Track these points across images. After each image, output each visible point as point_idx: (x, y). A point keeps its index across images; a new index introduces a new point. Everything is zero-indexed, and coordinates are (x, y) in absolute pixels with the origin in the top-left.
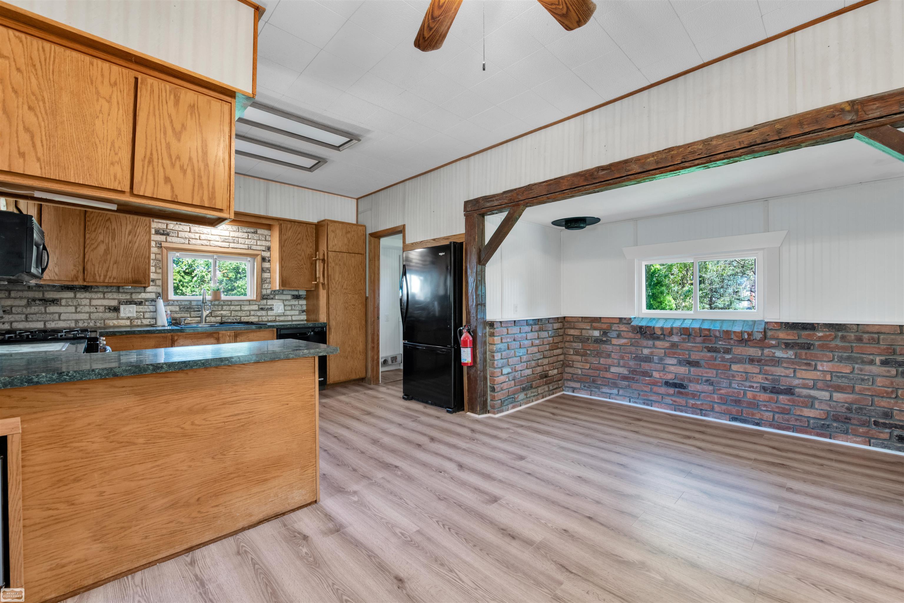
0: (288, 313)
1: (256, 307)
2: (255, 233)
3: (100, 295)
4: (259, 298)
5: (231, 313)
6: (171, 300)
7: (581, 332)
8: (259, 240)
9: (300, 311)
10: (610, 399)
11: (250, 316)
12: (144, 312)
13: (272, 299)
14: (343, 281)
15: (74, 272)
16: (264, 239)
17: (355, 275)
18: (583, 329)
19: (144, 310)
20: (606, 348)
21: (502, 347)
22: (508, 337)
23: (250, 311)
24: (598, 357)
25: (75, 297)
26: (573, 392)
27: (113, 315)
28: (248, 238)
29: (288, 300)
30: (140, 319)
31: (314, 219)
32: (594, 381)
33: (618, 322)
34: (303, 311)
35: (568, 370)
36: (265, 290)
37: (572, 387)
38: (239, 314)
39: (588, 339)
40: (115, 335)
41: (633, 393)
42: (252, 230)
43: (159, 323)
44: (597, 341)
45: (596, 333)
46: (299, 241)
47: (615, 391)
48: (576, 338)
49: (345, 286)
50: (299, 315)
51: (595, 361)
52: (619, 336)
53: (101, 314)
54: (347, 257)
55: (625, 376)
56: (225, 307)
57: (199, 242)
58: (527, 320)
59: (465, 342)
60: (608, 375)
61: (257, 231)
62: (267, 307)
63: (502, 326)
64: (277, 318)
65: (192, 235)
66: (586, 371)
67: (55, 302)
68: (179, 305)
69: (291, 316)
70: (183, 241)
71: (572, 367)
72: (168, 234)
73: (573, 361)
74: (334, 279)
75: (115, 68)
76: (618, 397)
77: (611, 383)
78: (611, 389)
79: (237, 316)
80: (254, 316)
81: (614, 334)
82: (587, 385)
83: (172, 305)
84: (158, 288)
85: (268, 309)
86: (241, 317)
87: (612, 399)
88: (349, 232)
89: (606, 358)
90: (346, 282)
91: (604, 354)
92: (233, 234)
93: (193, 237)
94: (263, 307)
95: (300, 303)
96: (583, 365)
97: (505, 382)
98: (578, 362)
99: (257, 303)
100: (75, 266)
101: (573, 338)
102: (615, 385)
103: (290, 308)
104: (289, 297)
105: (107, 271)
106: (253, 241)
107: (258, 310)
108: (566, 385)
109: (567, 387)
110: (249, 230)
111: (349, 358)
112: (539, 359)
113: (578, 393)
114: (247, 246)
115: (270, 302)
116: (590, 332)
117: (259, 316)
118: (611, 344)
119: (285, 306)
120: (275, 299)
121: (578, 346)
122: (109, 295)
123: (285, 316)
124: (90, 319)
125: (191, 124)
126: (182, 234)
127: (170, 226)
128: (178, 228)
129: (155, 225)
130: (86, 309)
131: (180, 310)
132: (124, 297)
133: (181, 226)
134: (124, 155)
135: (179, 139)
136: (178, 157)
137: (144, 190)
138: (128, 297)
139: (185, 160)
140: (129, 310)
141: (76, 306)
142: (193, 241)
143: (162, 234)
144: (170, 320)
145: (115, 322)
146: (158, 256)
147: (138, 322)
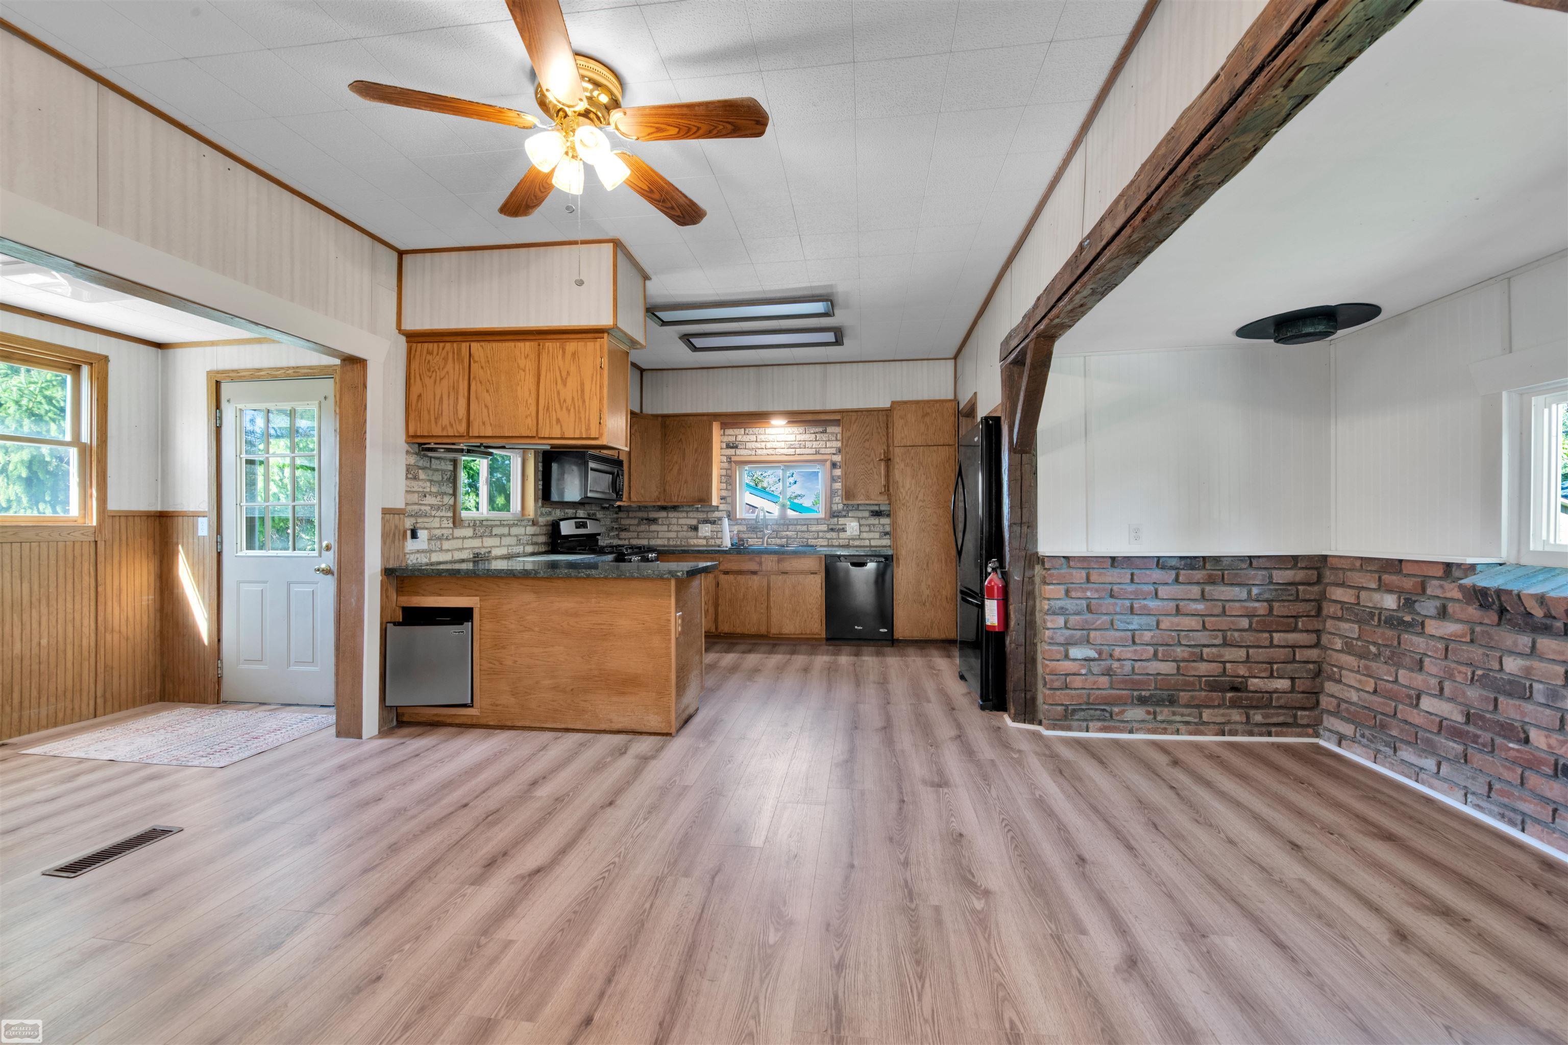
0: (865, 535)
1: (824, 527)
2: (825, 432)
3: (684, 515)
4: (828, 515)
5: (797, 534)
6: (739, 519)
7: (1358, 597)
8: (829, 440)
9: (881, 533)
10: (1417, 781)
11: (818, 538)
12: (717, 532)
13: (845, 516)
14: (918, 489)
15: (656, 494)
16: (834, 438)
17: (937, 479)
18: (1363, 588)
19: (717, 530)
20: (1411, 641)
21: (1069, 606)
22: (1087, 589)
23: (818, 532)
24: (1394, 665)
25: (667, 517)
26: (1339, 744)
27: (692, 534)
28: (816, 441)
29: (865, 518)
30: (714, 538)
31: (884, 403)
32: (1383, 726)
33: (1440, 573)
34: (886, 534)
35: (1330, 687)
36: (836, 505)
37: (1337, 733)
38: (806, 535)
39: (1372, 615)
40: (674, 553)
41: (1473, 778)
42: (821, 430)
43: (724, 544)
44: (1392, 622)
45: (1390, 602)
46: (867, 437)
47: (1429, 763)
48: (1347, 609)
49: (921, 497)
50: (880, 539)
51: (1384, 672)
52: (1443, 614)
53: (685, 533)
54: (924, 452)
55: (1454, 728)
56: (790, 527)
57: (765, 452)
58: (1159, 558)
59: (991, 589)
60: (1416, 718)
61: (826, 430)
62: (838, 527)
63: (1069, 567)
64: (851, 542)
65: (758, 445)
66: (1366, 695)
67: (654, 521)
68: (746, 525)
69: (870, 540)
70: (750, 452)
71: (1339, 681)
72: (736, 447)
73: (1341, 668)
74: (903, 486)
75: (528, 344)
76: (1436, 782)
77: (1422, 740)
78: (1420, 756)
79: (803, 538)
80: (822, 538)
81: (1428, 607)
82: (1367, 733)
83: (740, 524)
84: (729, 506)
85: (839, 531)
86: (808, 539)
87: (1423, 783)
88: (927, 414)
89: (1411, 670)
90: (923, 491)
91: (1408, 659)
92: (799, 437)
93: (760, 447)
94: (834, 527)
95: (881, 523)
96: (1360, 681)
97: (1074, 674)
98: (1352, 671)
99: (826, 522)
100: (657, 487)
101: (1342, 609)
102: (1430, 749)
103: (867, 529)
104: (867, 514)
105: (680, 491)
106: (822, 442)
107: (827, 531)
108: (1325, 723)
109: (1330, 731)
110: (817, 430)
111: (927, 604)
112: (1205, 646)
113: (1349, 749)
114: (814, 450)
115: (842, 521)
116: (1377, 596)
117: (829, 539)
118: (1422, 633)
119: (860, 525)
120: (849, 517)
121: (1352, 631)
122: (691, 515)
123: (862, 539)
124: (677, 537)
125: (573, 369)
126: (749, 445)
127: (739, 438)
128: (746, 438)
129: (726, 439)
130: (675, 528)
131: (745, 529)
132: (702, 516)
133: (748, 437)
134: (533, 409)
135: (565, 385)
136: (565, 401)
137: (545, 433)
138: (705, 516)
139: (569, 401)
140: (705, 530)
141: (668, 525)
142: (759, 452)
143: (732, 448)
144: (735, 540)
145: (695, 541)
146: (729, 472)
147: (712, 542)
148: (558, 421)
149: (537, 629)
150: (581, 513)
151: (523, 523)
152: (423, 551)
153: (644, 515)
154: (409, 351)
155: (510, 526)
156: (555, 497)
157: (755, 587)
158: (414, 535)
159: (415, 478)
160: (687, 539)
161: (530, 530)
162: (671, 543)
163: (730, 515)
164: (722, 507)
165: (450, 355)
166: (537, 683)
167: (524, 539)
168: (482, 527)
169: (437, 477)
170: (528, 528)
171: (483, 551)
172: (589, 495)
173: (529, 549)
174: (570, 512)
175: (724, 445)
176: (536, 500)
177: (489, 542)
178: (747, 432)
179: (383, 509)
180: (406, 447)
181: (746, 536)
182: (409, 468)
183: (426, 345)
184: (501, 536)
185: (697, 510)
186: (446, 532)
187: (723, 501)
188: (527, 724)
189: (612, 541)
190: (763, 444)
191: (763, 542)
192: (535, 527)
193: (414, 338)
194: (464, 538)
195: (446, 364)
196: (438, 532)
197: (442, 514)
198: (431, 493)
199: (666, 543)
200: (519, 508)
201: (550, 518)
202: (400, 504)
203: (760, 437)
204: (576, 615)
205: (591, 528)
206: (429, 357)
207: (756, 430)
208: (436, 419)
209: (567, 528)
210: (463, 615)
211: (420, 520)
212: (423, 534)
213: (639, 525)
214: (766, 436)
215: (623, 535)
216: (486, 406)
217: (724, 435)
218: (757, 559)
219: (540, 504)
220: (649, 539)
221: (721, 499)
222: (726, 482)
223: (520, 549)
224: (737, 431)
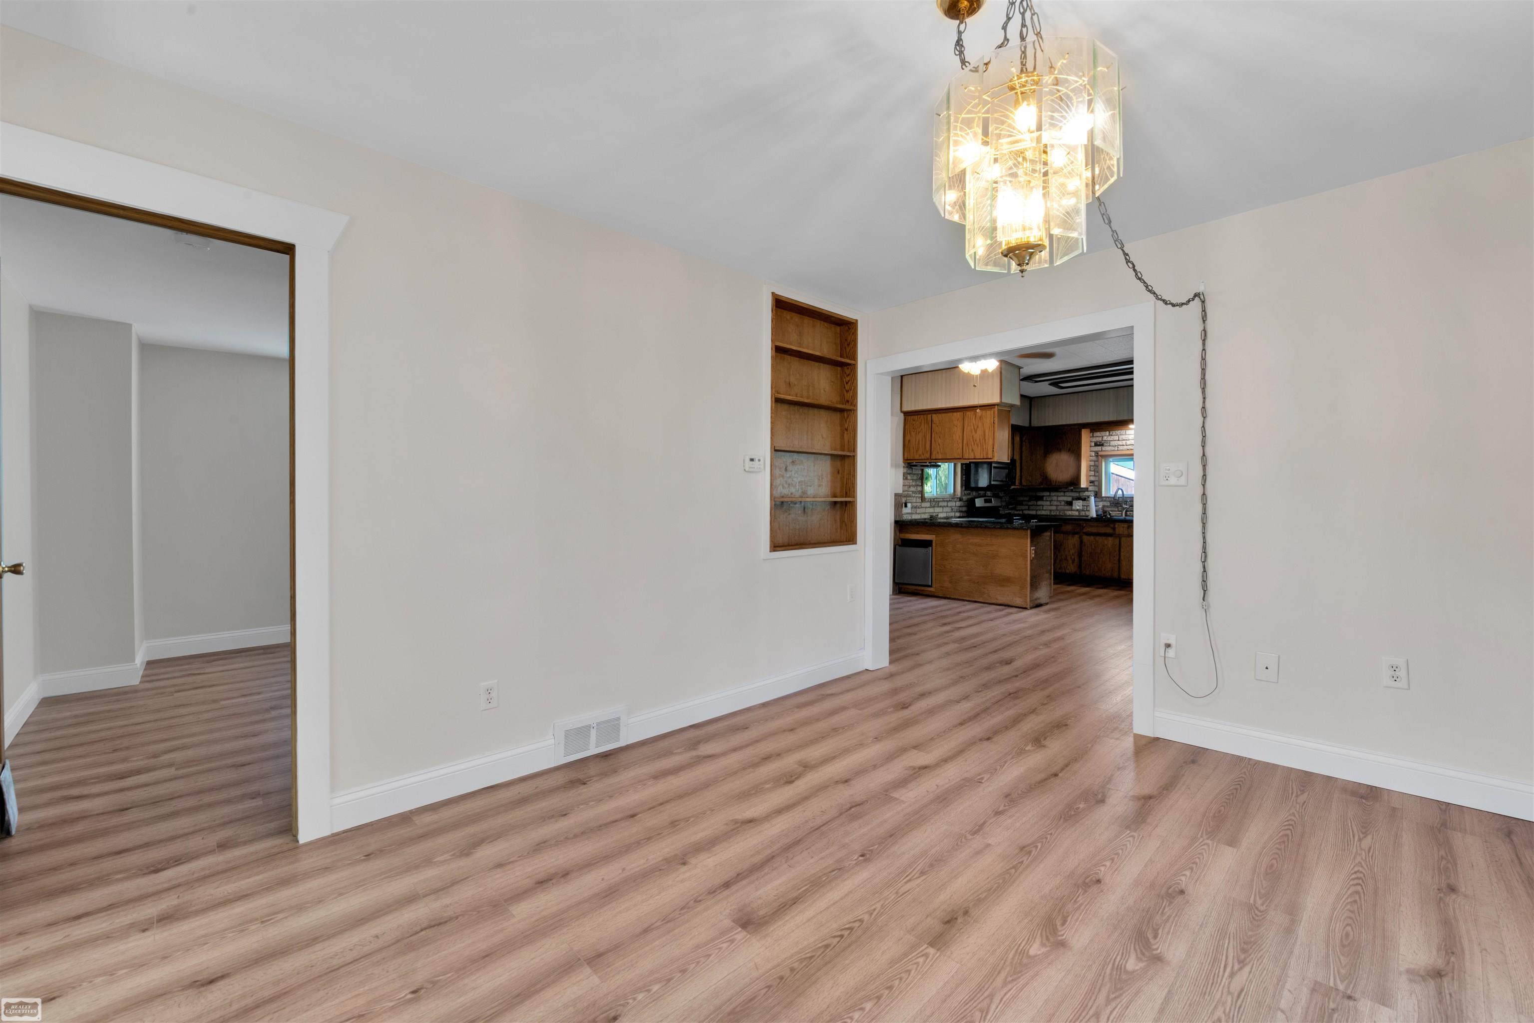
3: (1062, 494)
6: (1104, 497)
12: (1086, 506)
15: (1040, 480)
19: (1087, 504)
25: (1050, 496)
27: (1067, 507)
30: (1084, 511)
43: (1090, 515)
53: (1063, 507)
57: (1125, 447)
65: (1120, 443)
67: (1041, 498)
68: (1110, 501)
70: (1113, 448)
72: (1102, 445)
83: (1105, 501)
84: (1095, 487)
122: (1067, 494)
124: (1057, 510)
125: (980, 425)
126: (1112, 443)
127: (1105, 438)
128: (1110, 438)
129: (1094, 440)
130: (1055, 503)
131: (1109, 504)
132: (1076, 495)
133: (1112, 437)
134: (961, 445)
135: (976, 432)
136: (976, 440)
137: (966, 456)
138: (1078, 495)
139: (978, 441)
140: (1078, 505)
141: (1050, 501)
142: (1121, 448)
143: (1099, 445)
144: (1100, 512)
145: (1070, 513)
146: (1096, 463)
147: (1083, 513)
148: (973, 450)
149: (962, 552)
150: (989, 493)
151: (955, 500)
152: (909, 514)
153: (1034, 494)
154: (905, 420)
155: (947, 501)
156: (973, 485)
157: (1110, 546)
158: (906, 506)
159: (906, 479)
160: (1064, 510)
161: (958, 504)
162: (1052, 513)
163: (1097, 495)
164: (1091, 488)
165: (923, 421)
166: (961, 577)
167: (955, 509)
168: (935, 502)
169: (915, 478)
170: (957, 503)
171: (934, 514)
172: (993, 483)
173: (958, 514)
174: (982, 493)
175: (1093, 444)
176: (962, 487)
177: (937, 510)
178: (1111, 433)
179: (895, 494)
180: (903, 464)
181: (1110, 509)
182: (904, 474)
183: (912, 417)
184: (943, 507)
185: (1072, 491)
186: (918, 504)
187: (1091, 484)
188: (957, 597)
189: (1010, 511)
190: (1124, 442)
191: (1122, 514)
192: (961, 502)
193: (907, 414)
194: (926, 508)
195: (920, 426)
196: (915, 504)
197: (916, 496)
198: (912, 486)
199: (1049, 514)
200: (952, 491)
201: (969, 497)
202: (901, 492)
203: (1121, 437)
204: (980, 545)
205: (994, 503)
206: (914, 422)
207: (1118, 432)
208: (917, 451)
209: (979, 503)
210: (927, 544)
211: (908, 499)
212: (909, 505)
213: (1029, 501)
214: (1127, 436)
215: (1019, 507)
216: (939, 444)
217: (1093, 437)
218: (1112, 526)
219: (964, 489)
220: (1037, 510)
221: (1090, 483)
222: (1094, 471)
223: (952, 514)
224: (1103, 433)
